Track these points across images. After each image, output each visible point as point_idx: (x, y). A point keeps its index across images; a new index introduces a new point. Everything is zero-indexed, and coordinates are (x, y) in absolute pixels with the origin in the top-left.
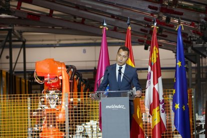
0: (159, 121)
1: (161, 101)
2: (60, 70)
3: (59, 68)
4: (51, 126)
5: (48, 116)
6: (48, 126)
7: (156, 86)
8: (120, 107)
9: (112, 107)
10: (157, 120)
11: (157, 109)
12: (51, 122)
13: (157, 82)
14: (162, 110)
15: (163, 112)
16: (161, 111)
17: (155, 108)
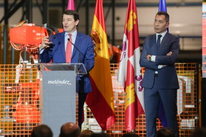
0: (133, 101)
1: (138, 77)
2: (39, 36)
3: (38, 34)
4: (26, 103)
5: (23, 92)
6: (23, 103)
7: (131, 59)
8: (64, 82)
9: (56, 82)
10: (130, 100)
11: (131, 86)
12: (27, 99)
13: (133, 53)
14: (139, 88)
15: (140, 90)
16: (138, 90)
17: (129, 85)
